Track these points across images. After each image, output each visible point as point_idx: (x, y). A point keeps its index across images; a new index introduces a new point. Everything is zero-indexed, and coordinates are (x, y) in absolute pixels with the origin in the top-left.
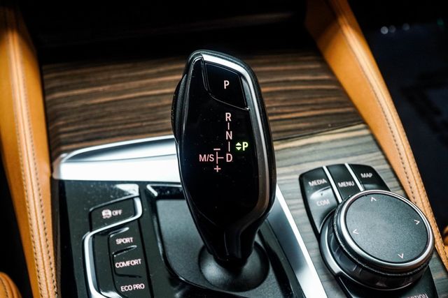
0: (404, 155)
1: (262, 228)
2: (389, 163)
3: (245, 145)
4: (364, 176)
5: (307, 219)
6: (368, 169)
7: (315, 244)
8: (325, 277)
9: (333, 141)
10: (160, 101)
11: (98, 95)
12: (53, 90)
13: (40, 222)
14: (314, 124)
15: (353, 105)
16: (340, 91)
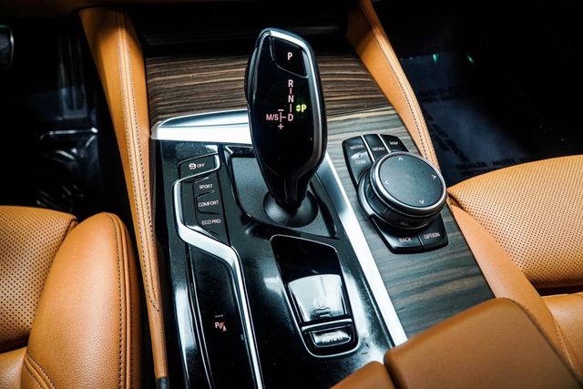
0: (421, 131)
1: (312, 179)
2: (410, 135)
3: (304, 107)
4: (392, 143)
5: (348, 174)
6: (394, 138)
7: (355, 193)
8: (361, 218)
9: (368, 117)
10: (236, 85)
11: (188, 79)
12: (153, 76)
13: (140, 172)
14: (354, 105)
15: (383, 93)
16: (373, 83)
